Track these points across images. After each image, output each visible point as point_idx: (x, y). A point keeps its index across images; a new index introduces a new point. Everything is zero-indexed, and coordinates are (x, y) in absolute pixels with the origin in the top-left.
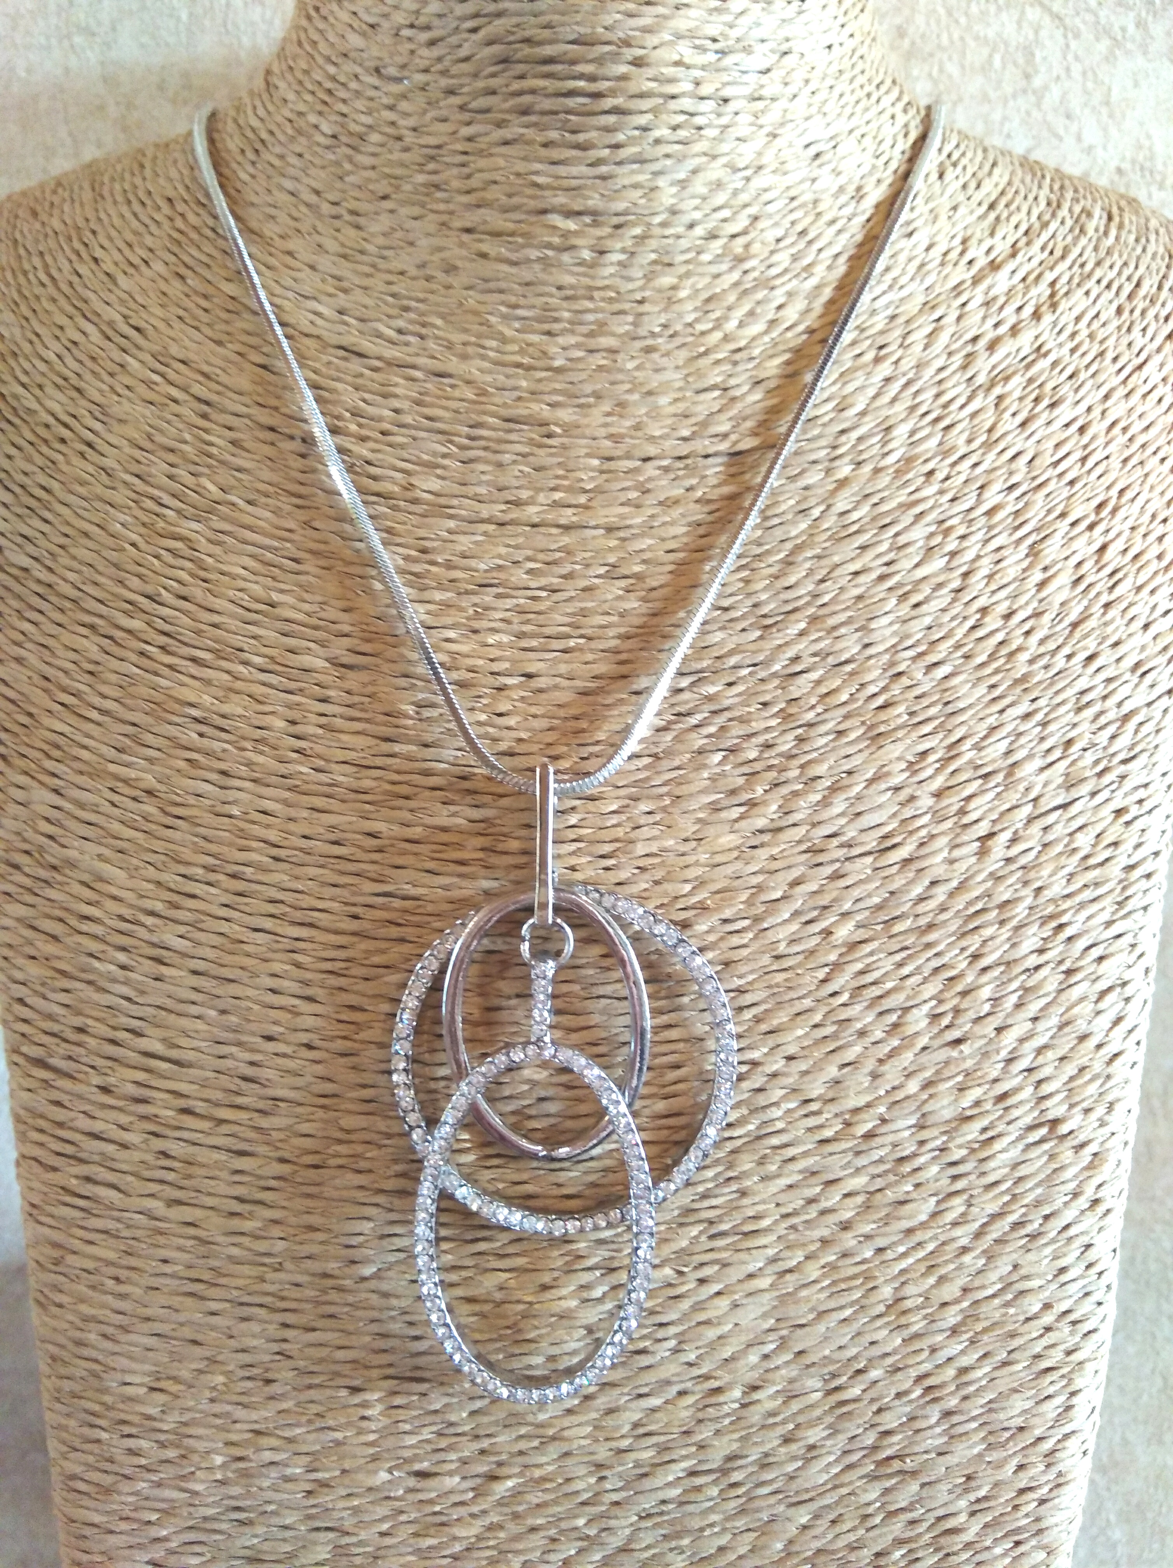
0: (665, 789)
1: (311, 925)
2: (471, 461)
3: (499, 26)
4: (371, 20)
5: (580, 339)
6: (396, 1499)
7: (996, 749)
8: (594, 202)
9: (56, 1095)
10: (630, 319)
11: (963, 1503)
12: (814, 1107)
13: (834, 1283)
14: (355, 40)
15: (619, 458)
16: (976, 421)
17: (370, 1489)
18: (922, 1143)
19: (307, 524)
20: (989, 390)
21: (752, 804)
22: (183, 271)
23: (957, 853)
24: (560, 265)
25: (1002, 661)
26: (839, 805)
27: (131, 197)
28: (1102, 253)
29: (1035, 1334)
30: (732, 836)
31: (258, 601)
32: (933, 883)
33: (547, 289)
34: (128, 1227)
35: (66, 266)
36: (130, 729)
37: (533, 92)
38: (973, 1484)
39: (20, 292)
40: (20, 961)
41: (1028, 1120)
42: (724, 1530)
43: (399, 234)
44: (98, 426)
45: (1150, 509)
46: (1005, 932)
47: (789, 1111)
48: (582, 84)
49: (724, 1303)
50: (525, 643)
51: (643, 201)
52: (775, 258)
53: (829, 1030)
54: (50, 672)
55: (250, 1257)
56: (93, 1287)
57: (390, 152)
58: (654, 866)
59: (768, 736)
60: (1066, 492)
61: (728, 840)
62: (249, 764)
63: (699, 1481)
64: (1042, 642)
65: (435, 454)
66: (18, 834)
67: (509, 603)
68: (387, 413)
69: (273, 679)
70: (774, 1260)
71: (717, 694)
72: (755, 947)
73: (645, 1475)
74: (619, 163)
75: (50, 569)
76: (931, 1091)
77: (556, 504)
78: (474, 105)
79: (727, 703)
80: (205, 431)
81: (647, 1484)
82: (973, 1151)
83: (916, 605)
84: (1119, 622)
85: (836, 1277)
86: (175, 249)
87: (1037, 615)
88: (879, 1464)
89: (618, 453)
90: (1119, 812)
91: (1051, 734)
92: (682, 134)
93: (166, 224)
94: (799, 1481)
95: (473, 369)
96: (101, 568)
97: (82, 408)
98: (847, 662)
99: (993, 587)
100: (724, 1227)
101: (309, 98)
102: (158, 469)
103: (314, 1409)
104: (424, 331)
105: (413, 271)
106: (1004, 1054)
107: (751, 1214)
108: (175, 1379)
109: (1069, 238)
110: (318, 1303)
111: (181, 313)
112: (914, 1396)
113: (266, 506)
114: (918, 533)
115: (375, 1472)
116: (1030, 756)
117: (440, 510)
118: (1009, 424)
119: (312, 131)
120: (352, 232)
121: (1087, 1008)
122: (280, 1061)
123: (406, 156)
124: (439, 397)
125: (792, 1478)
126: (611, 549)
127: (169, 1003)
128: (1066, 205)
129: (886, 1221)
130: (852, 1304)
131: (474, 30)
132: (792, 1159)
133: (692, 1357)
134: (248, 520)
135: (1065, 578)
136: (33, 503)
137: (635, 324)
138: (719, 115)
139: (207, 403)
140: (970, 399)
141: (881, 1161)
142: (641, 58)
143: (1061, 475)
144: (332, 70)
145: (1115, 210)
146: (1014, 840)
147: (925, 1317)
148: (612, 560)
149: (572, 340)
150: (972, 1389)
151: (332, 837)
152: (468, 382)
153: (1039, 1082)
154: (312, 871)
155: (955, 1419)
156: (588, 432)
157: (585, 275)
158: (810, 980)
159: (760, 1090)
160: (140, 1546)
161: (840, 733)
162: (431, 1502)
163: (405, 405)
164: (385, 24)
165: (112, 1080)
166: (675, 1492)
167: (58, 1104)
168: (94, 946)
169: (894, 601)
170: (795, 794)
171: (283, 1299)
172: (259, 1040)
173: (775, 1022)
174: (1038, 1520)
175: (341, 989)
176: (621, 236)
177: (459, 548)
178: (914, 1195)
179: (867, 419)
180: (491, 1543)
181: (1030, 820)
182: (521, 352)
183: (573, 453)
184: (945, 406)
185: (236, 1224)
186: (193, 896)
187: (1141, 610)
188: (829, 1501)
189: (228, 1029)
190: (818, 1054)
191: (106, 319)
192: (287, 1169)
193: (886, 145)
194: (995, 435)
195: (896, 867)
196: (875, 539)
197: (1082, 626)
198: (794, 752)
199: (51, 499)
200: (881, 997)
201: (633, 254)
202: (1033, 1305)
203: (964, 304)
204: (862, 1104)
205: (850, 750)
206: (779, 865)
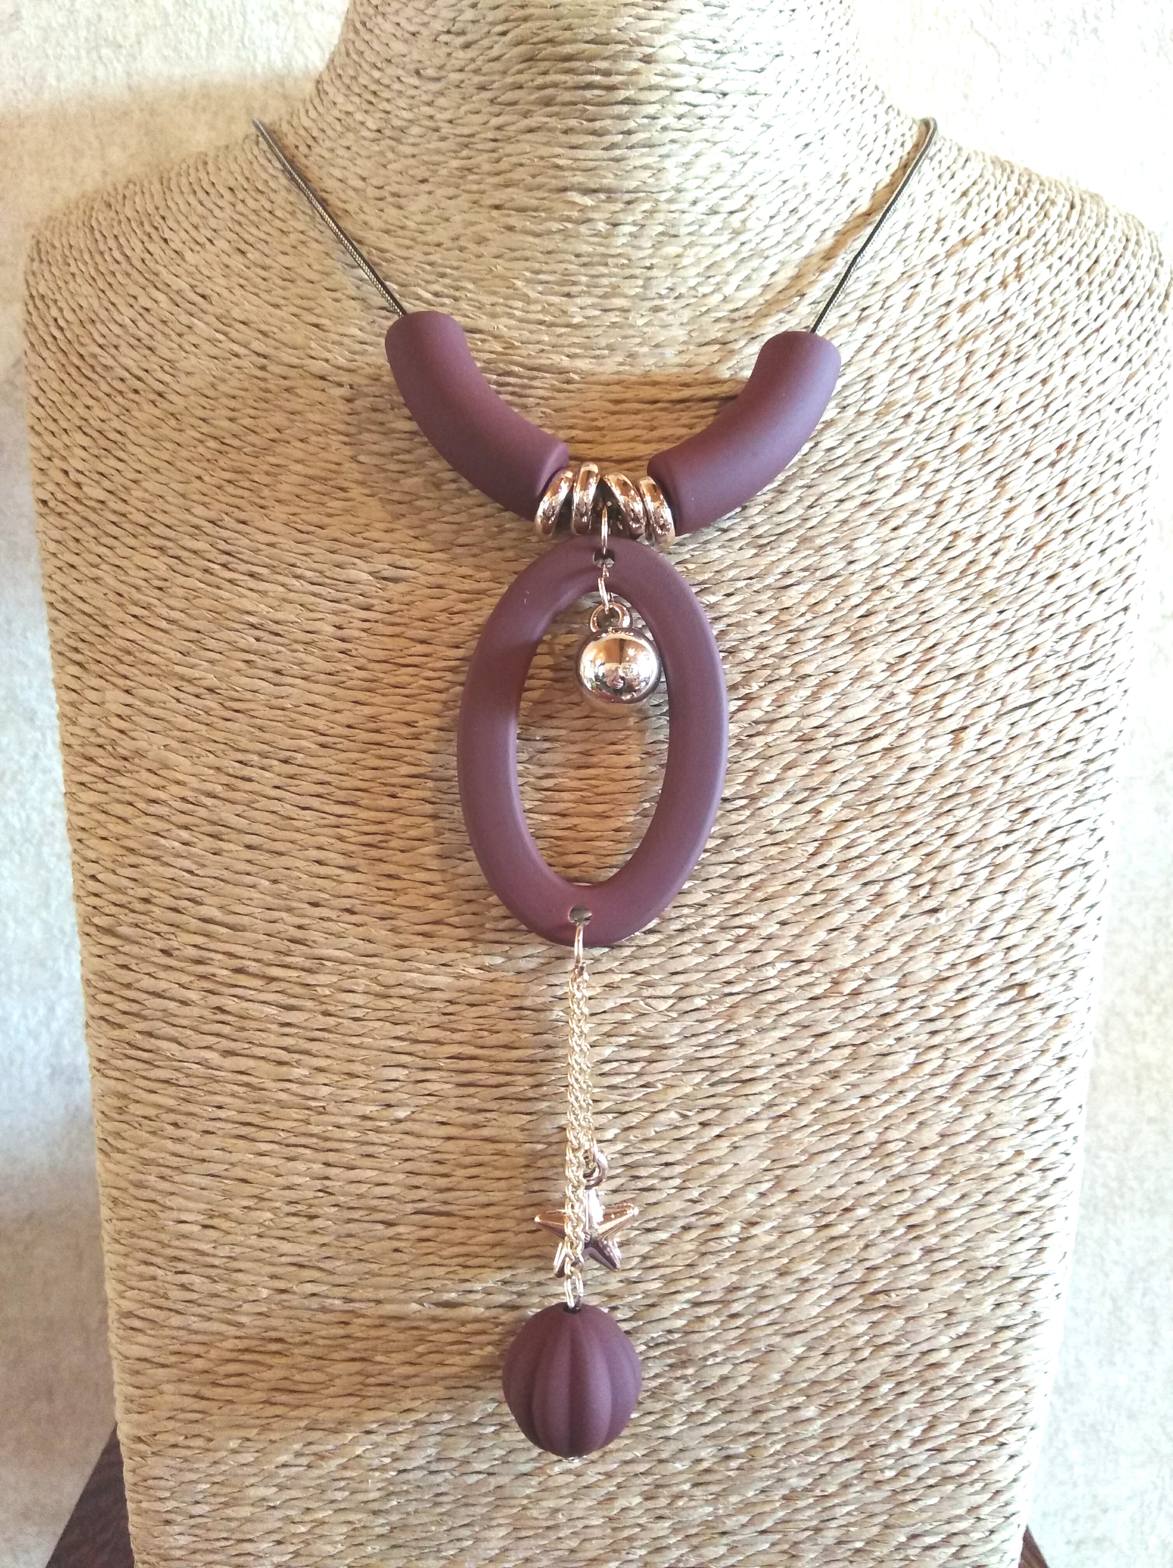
1: (353, 804)
3: (525, 28)
4: (412, 29)
5: (596, 300)
7: (967, 654)
8: (609, 181)
9: (122, 960)
10: (640, 282)
11: (944, 1340)
12: (805, 966)
13: (824, 1127)
14: (398, 47)
15: (628, 401)
16: (948, 373)
18: (903, 1001)
19: (354, 459)
20: (960, 346)
22: (243, 247)
23: (932, 743)
24: (578, 236)
26: (827, 699)
27: (196, 188)
28: (1063, 235)
29: (1008, 1179)
30: (731, 726)
31: (309, 524)
32: (912, 769)
33: (567, 257)
34: (188, 1076)
35: (139, 247)
36: (195, 636)
37: (555, 85)
38: (955, 1319)
39: (97, 269)
40: (93, 842)
41: (999, 983)
42: (726, 1360)
44: (167, 378)
45: (1106, 451)
46: (977, 813)
47: (782, 971)
48: (598, 78)
49: (724, 1145)
51: (651, 180)
52: (767, 233)
53: (818, 898)
54: (123, 589)
56: (154, 1133)
57: (429, 141)
59: (763, 639)
60: (1029, 434)
62: (301, 664)
63: (702, 1311)
64: (1008, 562)
66: (93, 730)
69: (324, 591)
70: (770, 1105)
73: (653, 1305)
74: (631, 147)
75: (125, 501)
76: (911, 954)
78: (503, 98)
79: (726, 610)
80: (263, 380)
81: (656, 1314)
82: (949, 1008)
83: (895, 529)
84: (1078, 546)
85: (825, 1122)
86: (237, 228)
87: (1003, 538)
88: (868, 1297)
90: (1079, 712)
91: (1016, 642)
92: (686, 123)
93: (229, 210)
94: (793, 1312)
95: (502, 325)
96: (169, 499)
97: (153, 363)
98: (832, 577)
99: (964, 513)
100: (725, 1075)
101: (357, 100)
102: (220, 413)
103: (353, 1242)
104: (457, 294)
105: (448, 243)
106: (976, 922)
107: (748, 1063)
108: (225, 1216)
109: (1034, 222)
110: (358, 1144)
111: (242, 282)
112: (897, 1233)
113: (315, 443)
114: (898, 467)
115: (406, 1302)
116: (998, 661)
118: (978, 376)
119: (358, 127)
120: (393, 211)
121: (1051, 884)
122: (325, 924)
123: (441, 145)
125: (787, 1310)
127: (226, 875)
128: (1032, 195)
129: (870, 1071)
130: (838, 1147)
131: (504, 34)
132: (786, 1014)
133: (695, 1194)
134: (300, 455)
135: (1029, 507)
136: (110, 446)
137: (644, 287)
138: (719, 107)
139: (265, 357)
140: (943, 353)
141: (865, 1016)
142: (650, 55)
143: (1025, 419)
144: (377, 74)
145: (1077, 200)
146: (984, 733)
147: (907, 1160)
149: (589, 301)
150: (950, 1228)
151: (371, 726)
152: (496, 337)
153: (1009, 949)
154: (355, 757)
155: (937, 1256)
156: (603, 379)
157: (600, 245)
158: (800, 854)
159: (756, 951)
160: (187, 1379)
161: (827, 638)
164: (425, 32)
165: (175, 944)
166: (679, 1323)
168: (159, 825)
169: (874, 525)
171: (327, 1139)
172: (306, 906)
173: (770, 890)
174: (1015, 1358)
175: (380, 860)
176: (633, 210)
178: (896, 1048)
181: (999, 716)
182: (543, 311)
184: (921, 360)
185: (284, 1071)
186: (250, 780)
187: (1099, 538)
188: (821, 1333)
189: (279, 896)
190: (808, 920)
191: (175, 287)
192: (331, 1021)
193: (869, 140)
194: (966, 385)
195: (878, 755)
196: (859, 472)
197: (1044, 549)
198: (786, 653)
199: (127, 441)
200: (864, 869)
201: (643, 226)
202: (1005, 1151)
203: (938, 274)
204: (848, 965)
205: (836, 652)
206: (772, 752)
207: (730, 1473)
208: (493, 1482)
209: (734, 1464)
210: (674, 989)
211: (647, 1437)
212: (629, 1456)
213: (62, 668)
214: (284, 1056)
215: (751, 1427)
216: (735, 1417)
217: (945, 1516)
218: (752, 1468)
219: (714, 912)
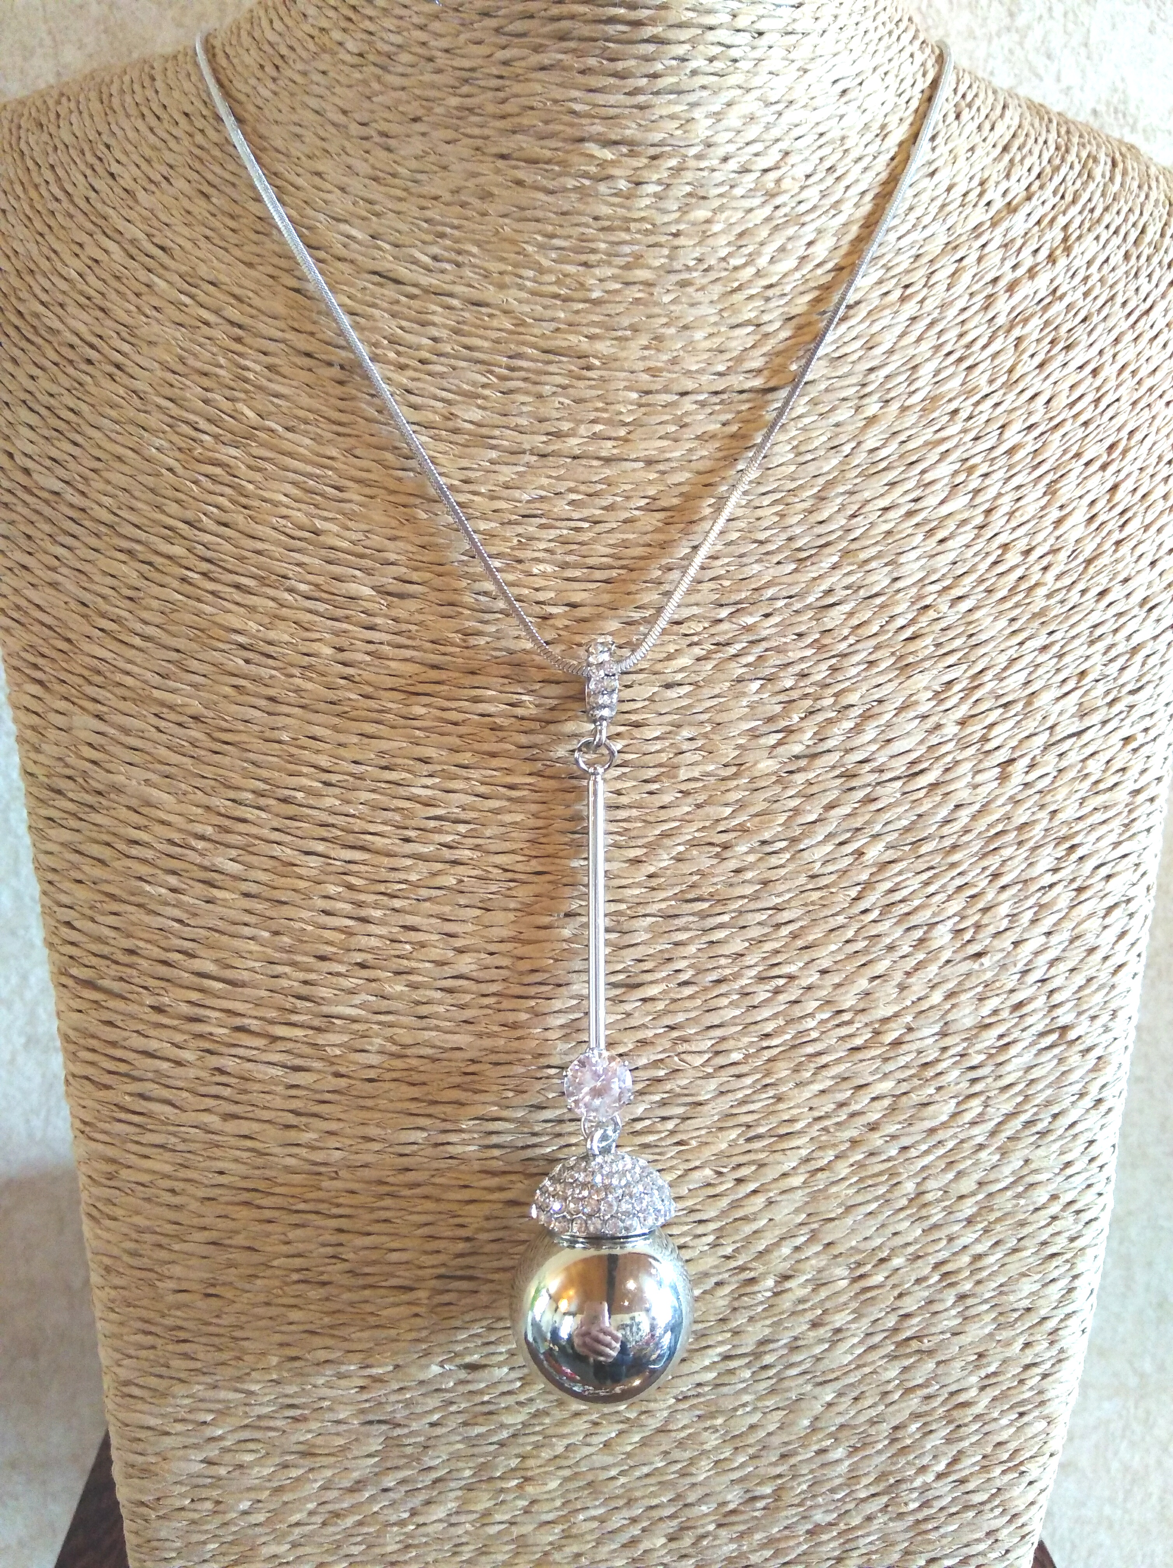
0: (705, 717)
1: (362, 848)
2: (511, 392)
5: (616, 271)
6: (446, 1391)
7: (1015, 680)
8: (631, 132)
9: (106, 1016)
11: (974, 1379)
12: (846, 1017)
13: (861, 1180)
15: (657, 392)
16: (996, 362)
17: (422, 1382)
18: (944, 1049)
19: (349, 451)
20: (1009, 331)
21: (789, 731)
22: (206, 189)
23: (979, 778)
24: (597, 195)
25: (1022, 595)
26: (870, 733)
27: (146, 111)
28: (1109, 199)
29: (1042, 1223)
30: (770, 762)
31: (301, 528)
32: (958, 807)
33: (585, 219)
34: (185, 1141)
35: (81, 181)
36: (175, 656)
37: (572, 17)
38: (984, 1361)
39: (32, 207)
40: (67, 885)
41: (1040, 1027)
42: (755, 1409)
43: (432, 158)
44: (126, 348)
46: (1023, 852)
47: (822, 1022)
48: (622, 11)
49: (760, 1201)
50: (570, 573)
51: (679, 132)
52: (803, 195)
53: (860, 945)
54: (87, 597)
55: (308, 1167)
56: (148, 1200)
57: (422, 74)
58: (696, 791)
59: (803, 666)
60: (1080, 433)
61: (767, 765)
62: (298, 691)
63: (733, 1364)
64: (1058, 577)
65: (474, 384)
66: (60, 759)
67: (553, 533)
68: (425, 341)
69: (321, 607)
70: (807, 1160)
71: (755, 625)
72: (791, 867)
74: (657, 93)
75: (83, 493)
76: (954, 1001)
77: (595, 436)
78: (510, 28)
79: (765, 633)
80: (240, 355)
82: (991, 1056)
83: (942, 541)
84: (1128, 558)
85: (863, 1174)
86: (197, 166)
87: (1054, 551)
88: (898, 1345)
89: (654, 387)
90: (1127, 740)
91: (1066, 666)
92: (718, 65)
93: (186, 141)
94: (826, 1361)
95: (511, 298)
96: (137, 494)
97: (108, 329)
98: (877, 595)
99: (1014, 523)
100: (761, 1130)
101: (331, 13)
102: (193, 393)
103: (369, 1308)
104: (460, 259)
105: (447, 197)
106: (1020, 966)
107: (786, 1118)
109: (1079, 182)
110: (372, 1210)
111: (208, 233)
112: (932, 1281)
113: (305, 433)
114: (944, 470)
115: (428, 1366)
116: (1046, 687)
117: (482, 440)
118: (1028, 365)
119: (336, 48)
120: (383, 154)
121: (1094, 924)
122: (334, 980)
123: (436, 78)
124: (478, 327)
125: (818, 1360)
126: (650, 482)
127: (221, 925)
128: (1074, 150)
129: (910, 1122)
130: (876, 1199)
132: (826, 1066)
133: (729, 1250)
134: (287, 446)
135: (1080, 515)
136: (62, 426)
137: (670, 257)
138: (753, 48)
140: (991, 340)
141: (906, 1067)
143: (1075, 416)
145: (1117, 155)
146: (1032, 766)
147: (943, 1209)
148: (652, 492)
149: (609, 272)
150: (985, 1274)
151: (383, 762)
152: (505, 312)
153: (1052, 992)
154: (365, 796)
155: (970, 1302)
156: (626, 365)
157: (622, 206)
158: (842, 899)
159: (796, 1002)
160: (195, 1446)
161: (871, 663)
162: (481, 1392)
163: (444, 334)
165: (166, 1000)
166: (711, 1376)
167: (110, 1023)
168: (144, 870)
169: (920, 537)
170: (830, 721)
172: (312, 960)
173: (811, 938)
174: (1040, 1392)
176: (658, 167)
177: (502, 479)
178: (937, 1098)
179: (894, 357)
180: (537, 1429)
181: (1047, 747)
182: (558, 282)
183: (613, 386)
184: (968, 346)
185: (292, 1135)
187: (1148, 549)
188: (852, 1380)
189: (282, 950)
190: (850, 967)
191: (129, 237)
192: (343, 1082)
193: (907, 84)
194: (1015, 376)
195: (924, 791)
196: (903, 476)
197: (1096, 563)
198: (829, 681)
199: (81, 421)
200: (908, 914)
201: (668, 185)
202: (1041, 1196)
203: (984, 246)
204: (890, 1014)
205: (881, 680)
206: (814, 789)
207: (757, 1514)
208: (516, 1531)
209: (760, 1504)
210: (709, 1043)
211: (672, 1484)
212: (654, 1502)
213: (18, 685)
214: (292, 1119)
215: (778, 1470)
216: (764, 1461)
217: (965, 1541)
218: (777, 1508)
219: (752, 963)
